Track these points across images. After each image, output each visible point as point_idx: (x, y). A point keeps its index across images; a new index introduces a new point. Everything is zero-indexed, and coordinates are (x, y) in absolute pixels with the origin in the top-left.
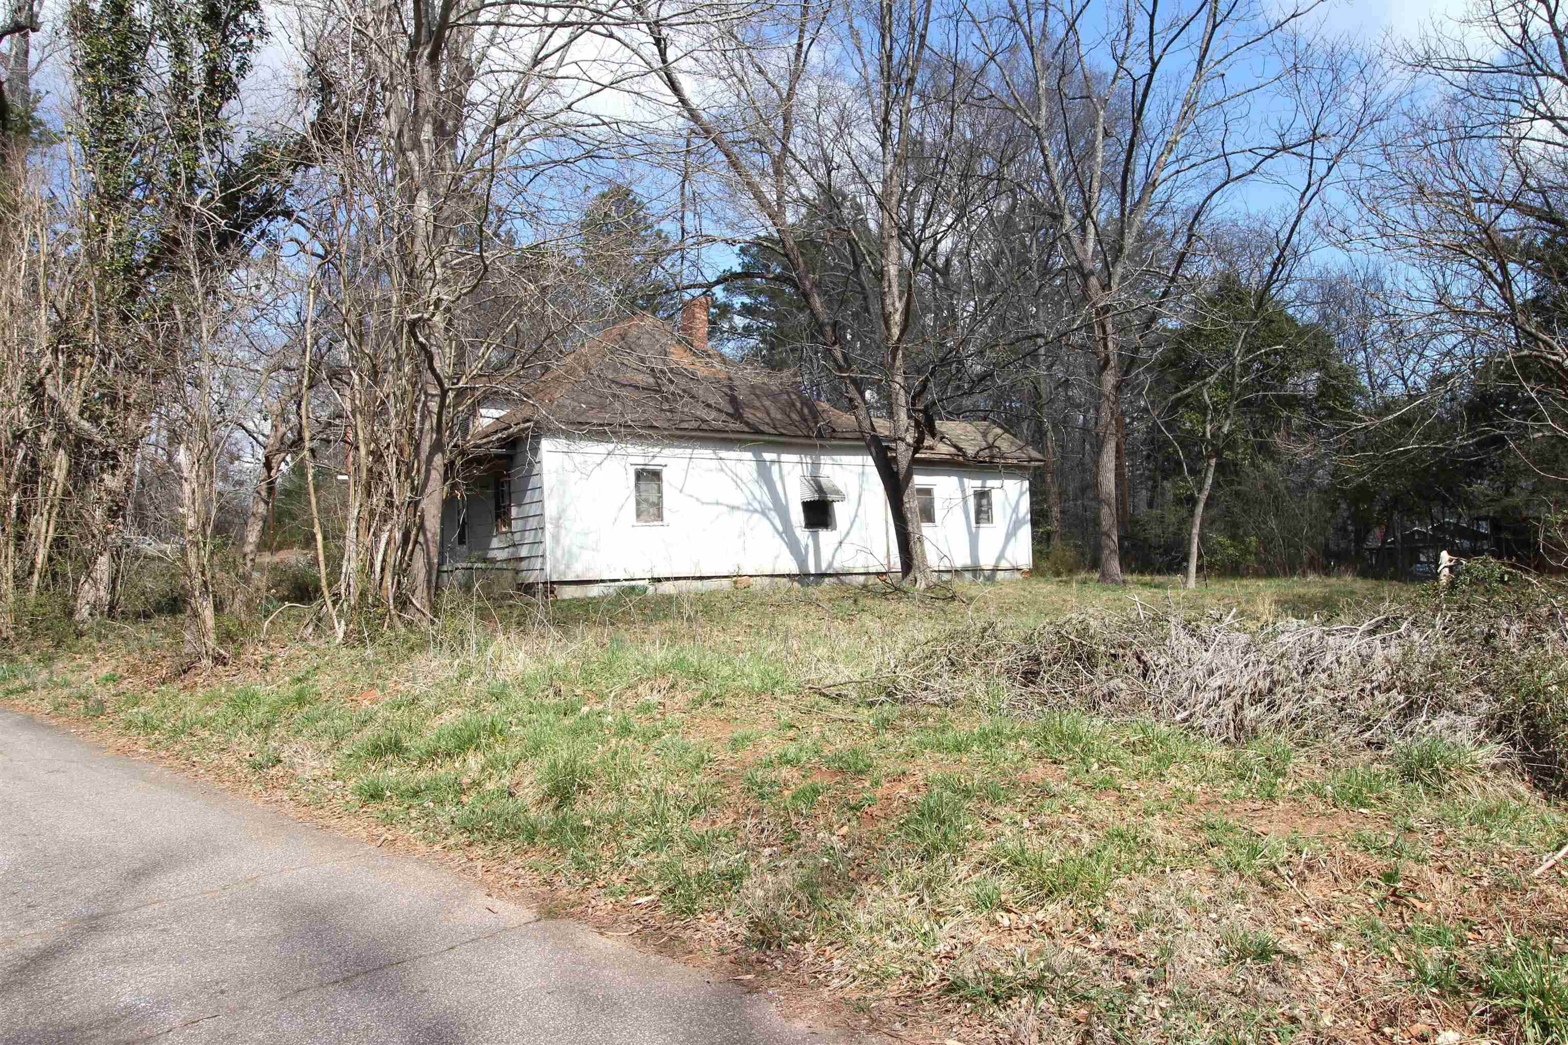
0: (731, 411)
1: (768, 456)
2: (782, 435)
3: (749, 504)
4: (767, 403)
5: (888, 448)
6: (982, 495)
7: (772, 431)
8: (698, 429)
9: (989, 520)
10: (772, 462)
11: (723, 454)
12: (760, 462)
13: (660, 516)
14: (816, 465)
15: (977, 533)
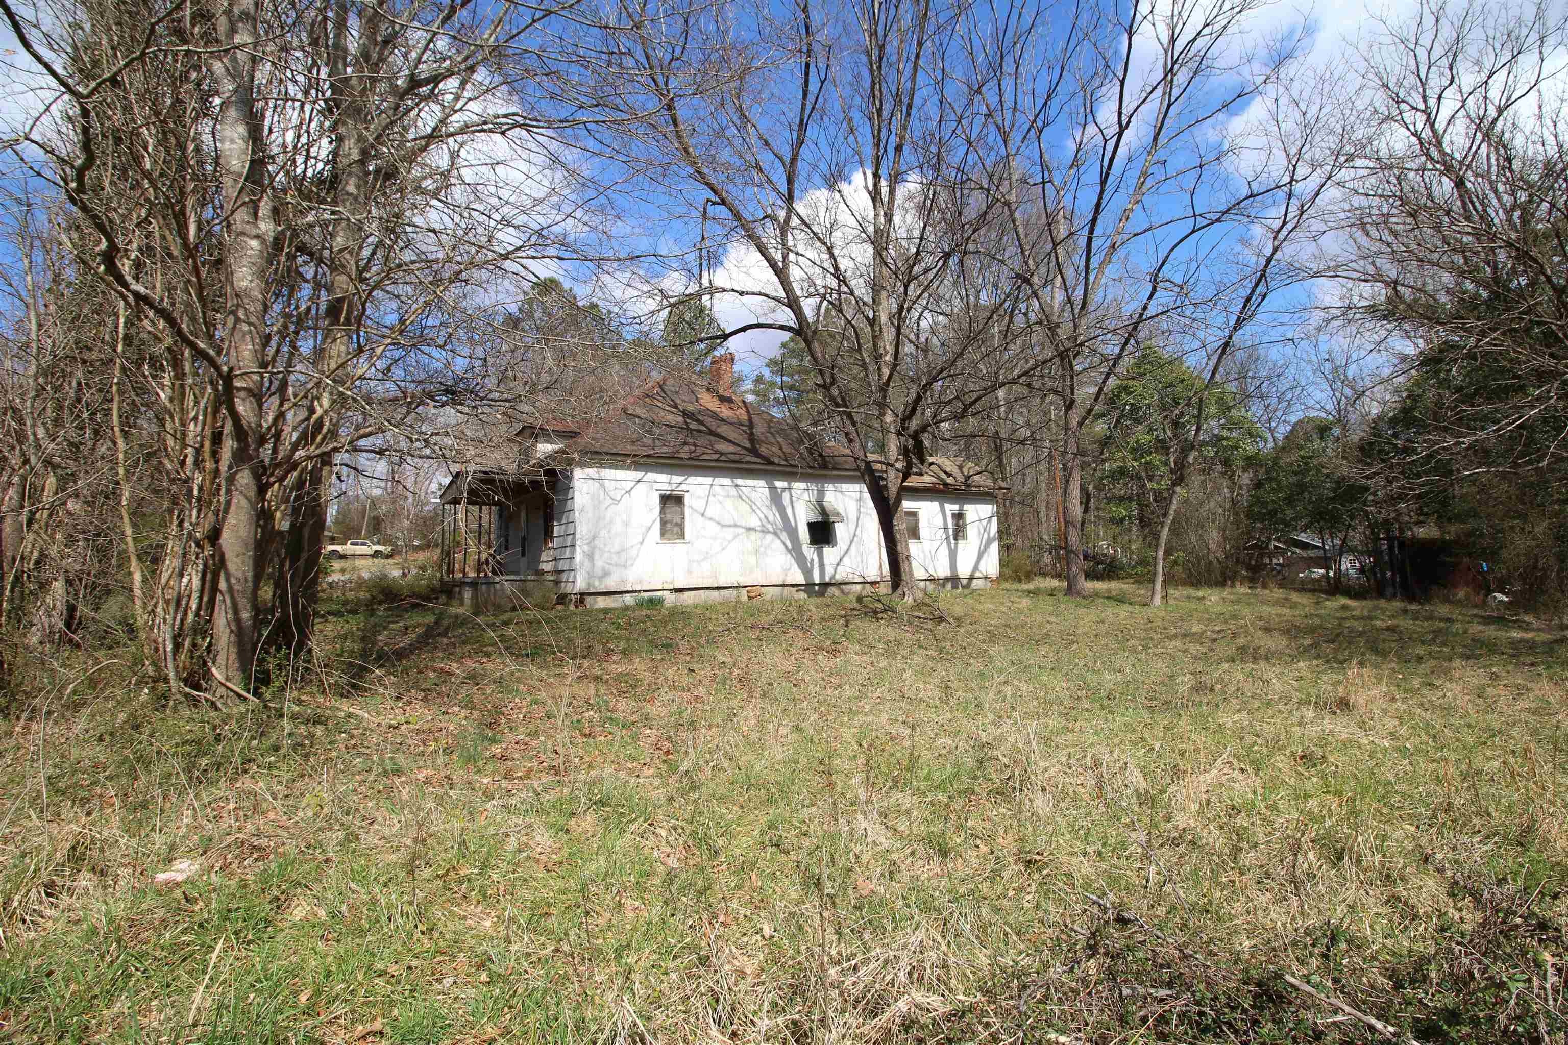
0: (748, 445)
1: (780, 484)
2: (791, 466)
3: (763, 526)
4: (780, 440)
5: (881, 478)
6: (959, 517)
7: (783, 463)
8: (717, 460)
9: (964, 537)
10: (784, 489)
11: (739, 481)
12: (772, 488)
13: (682, 535)
14: (821, 492)
15: (956, 547)
